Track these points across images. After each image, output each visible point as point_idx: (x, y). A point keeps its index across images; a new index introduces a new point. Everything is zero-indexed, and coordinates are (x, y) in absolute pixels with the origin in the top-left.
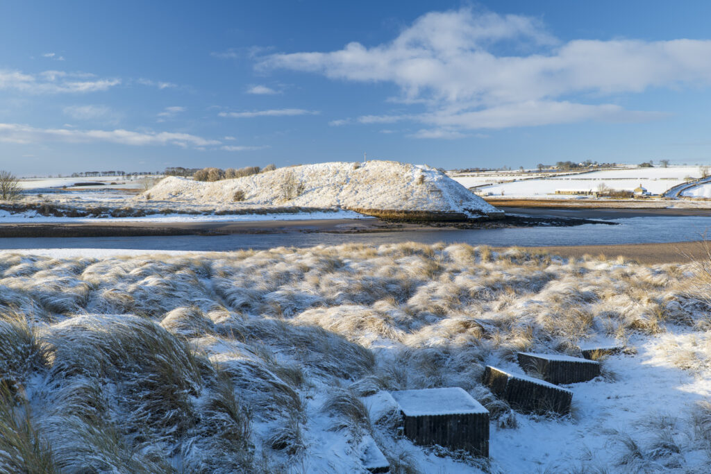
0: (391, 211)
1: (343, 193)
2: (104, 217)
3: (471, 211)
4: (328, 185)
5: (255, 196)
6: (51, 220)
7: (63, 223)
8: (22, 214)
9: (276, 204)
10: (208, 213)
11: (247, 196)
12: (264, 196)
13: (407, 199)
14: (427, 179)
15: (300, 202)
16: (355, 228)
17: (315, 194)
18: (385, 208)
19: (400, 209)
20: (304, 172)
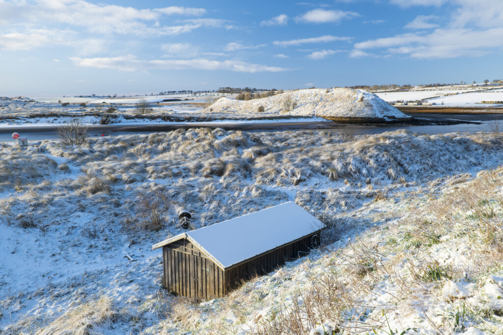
0: (342, 117)
1: (318, 107)
2: (193, 122)
3: (388, 117)
4: (310, 103)
5: (270, 109)
6: (168, 123)
7: (174, 125)
8: (155, 120)
9: (281, 114)
10: (243, 119)
11: (265, 109)
12: (275, 109)
13: (351, 110)
14: (365, 99)
15: (293, 113)
16: (319, 127)
17: (302, 108)
18: (339, 116)
19: (346, 116)
20: (298, 95)
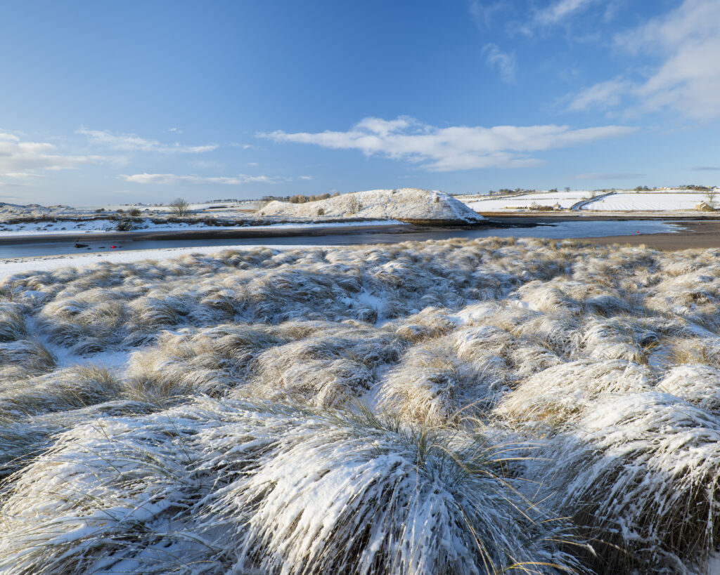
0: (421, 220)
1: (388, 209)
2: (246, 226)
3: (469, 219)
4: (377, 204)
5: (330, 212)
6: (214, 228)
7: (222, 230)
8: (195, 225)
9: (345, 217)
10: (309, 222)
11: (325, 212)
12: (336, 212)
13: (429, 212)
14: (441, 199)
15: (361, 215)
16: (401, 230)
17: (370, 210)
18: (417, 218)
19: (426, 218)
20: (361, 196)
